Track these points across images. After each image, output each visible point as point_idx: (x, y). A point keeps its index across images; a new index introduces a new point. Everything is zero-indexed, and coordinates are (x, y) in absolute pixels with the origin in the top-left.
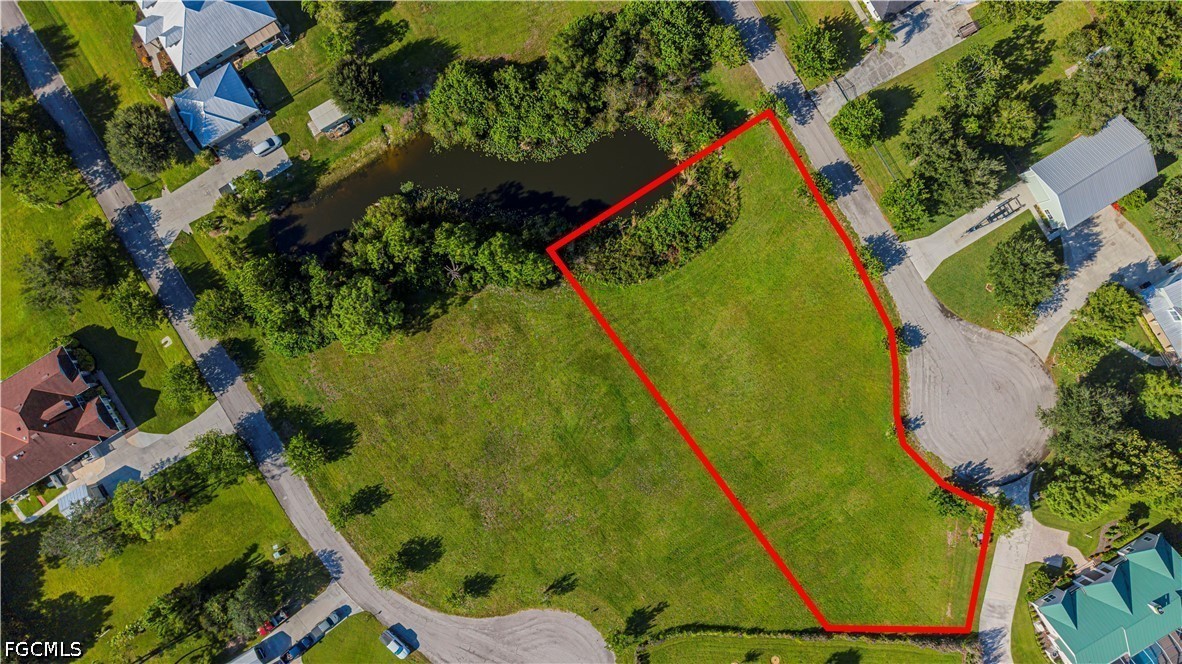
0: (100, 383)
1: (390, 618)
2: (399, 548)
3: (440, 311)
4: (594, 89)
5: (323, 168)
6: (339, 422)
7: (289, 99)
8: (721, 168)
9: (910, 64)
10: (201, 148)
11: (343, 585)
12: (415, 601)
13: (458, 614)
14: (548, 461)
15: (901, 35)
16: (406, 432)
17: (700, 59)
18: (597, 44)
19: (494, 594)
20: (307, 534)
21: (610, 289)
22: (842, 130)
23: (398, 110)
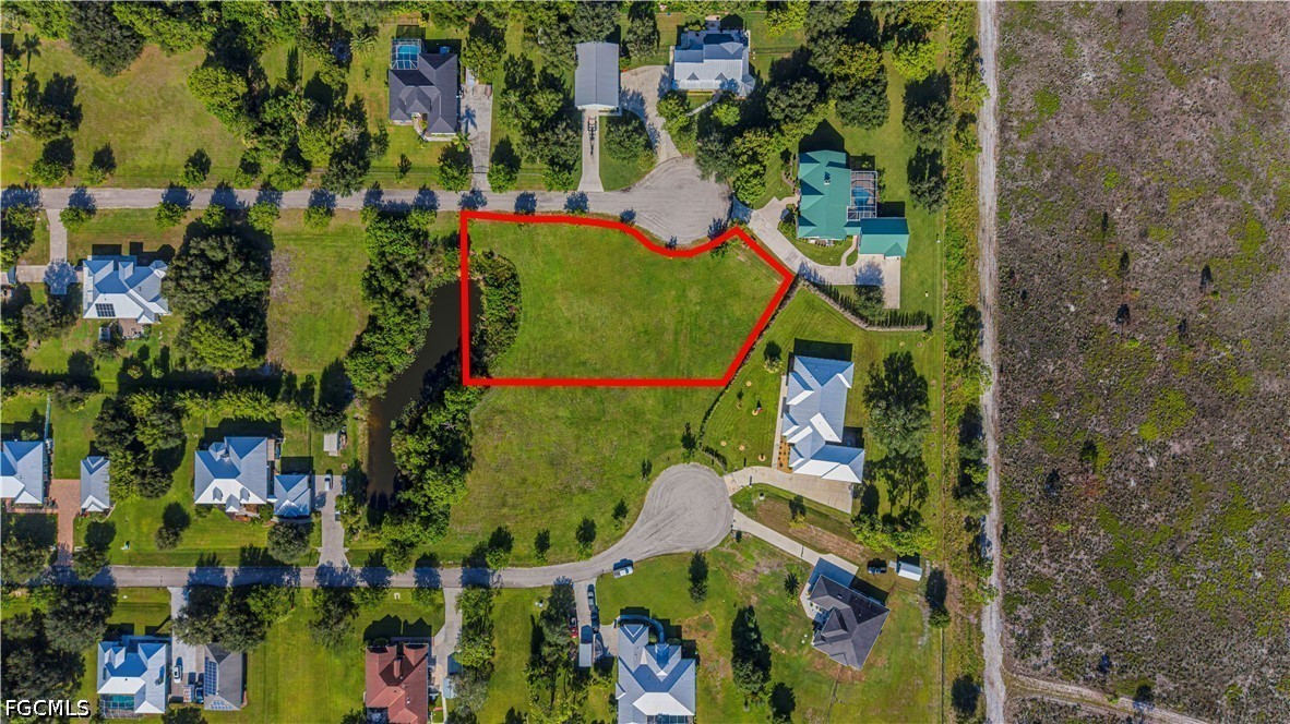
0: (397, 642)
1: (609, 567)
2: (577, 541)
3: (468, 449)
4: (402, 299)
5: (357, 463)
6: (493, 534)
7: (311, 458)
8: (482, 257)
9: (488, 130)
10: (308, 517)
11: (577, 581)
12: (609, 548)
13: (627, 530)
14: (580, 437)
15: (471, 127)
16: (519, 501)
17: (420, 236)
18: (379, 284)
19: (630, 506)
20: (541, 583)
21: (511, 352)
22: (500, 188)
23: (351, 405)
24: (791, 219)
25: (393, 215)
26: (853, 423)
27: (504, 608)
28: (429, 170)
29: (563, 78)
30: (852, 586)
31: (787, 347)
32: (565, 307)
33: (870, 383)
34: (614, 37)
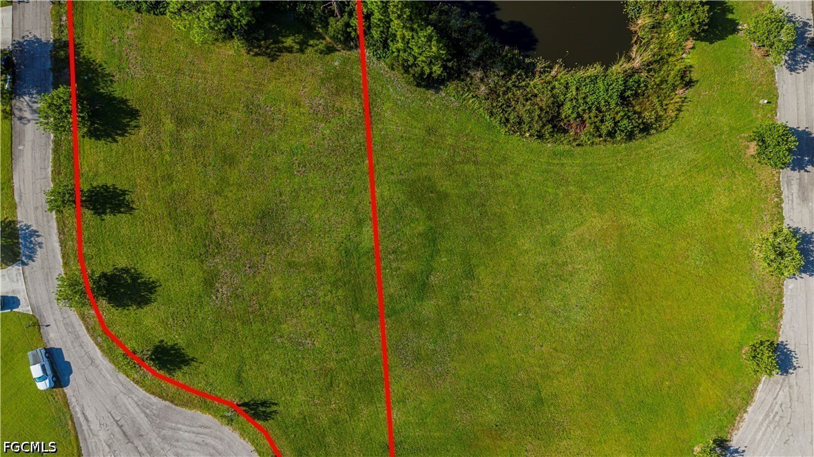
2: (108, 270)
3: (297, 47)
6: (124, 102)
11: (27, 274)
12: (92, 336)
14: (319, 270)
16: (188, 152)
19: (178, 379)
20: (21, 200)
32: (585, 233)
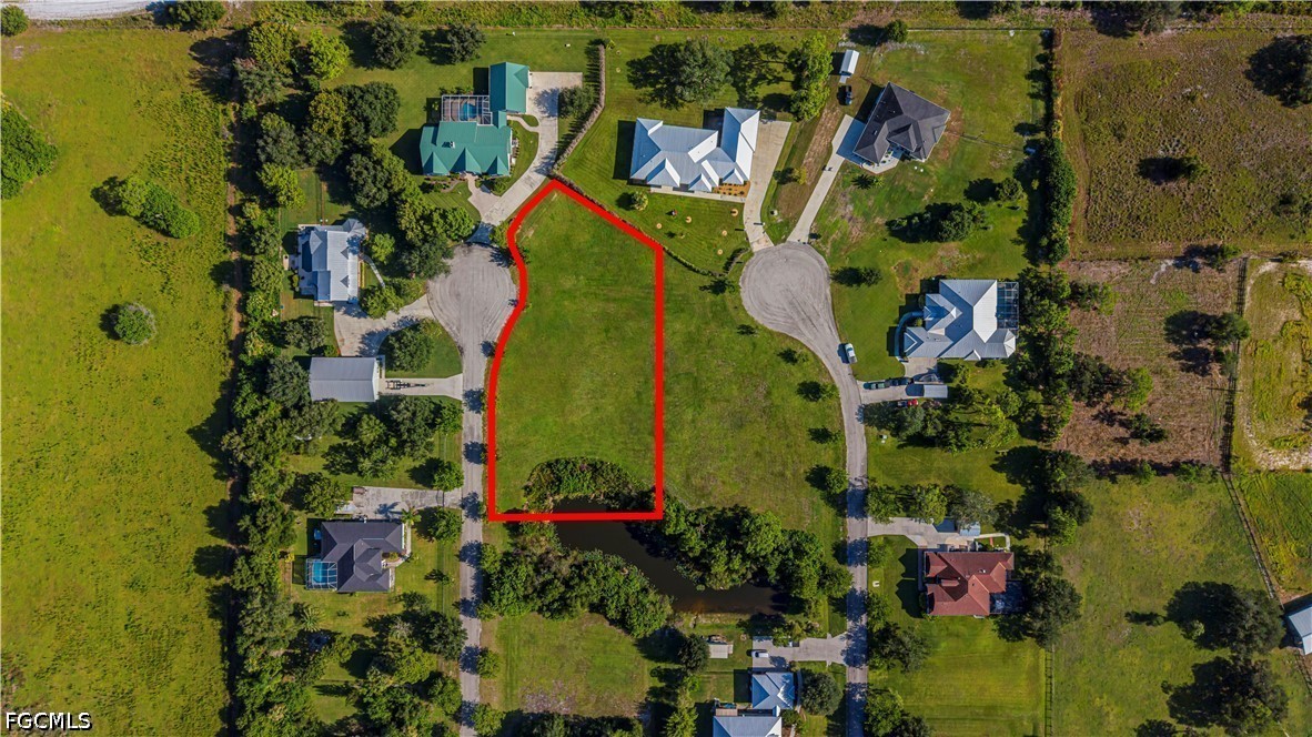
0: (924, 584)
1: (846, 369)
2: (818, 400)
3: (726, 511)
4: (572, 578)
5: (741, 624)
7: (736, 672)
8: (530, 497)
9: (399, 491)
10: (795, 674)
11: (860, 400)
12: (827, 369)
13: (809, 349)
14: (714, 398)
15: (396, 509)
17: (508, 560)
18: (557, 601)
19: (785, 346)
20: (863, 436)
21: (627, 468)
22: (459, 478)
23: (680, 630)
24: (491, 183)
25: (486, 587)
26: (699, 119)
27: (888, 475)
28: (440, 550)
29: (347, 415)
30: (865, 121)
31: (622, 187)
32: (581, 413)
33: (658, 103)
34: (305, 363)
